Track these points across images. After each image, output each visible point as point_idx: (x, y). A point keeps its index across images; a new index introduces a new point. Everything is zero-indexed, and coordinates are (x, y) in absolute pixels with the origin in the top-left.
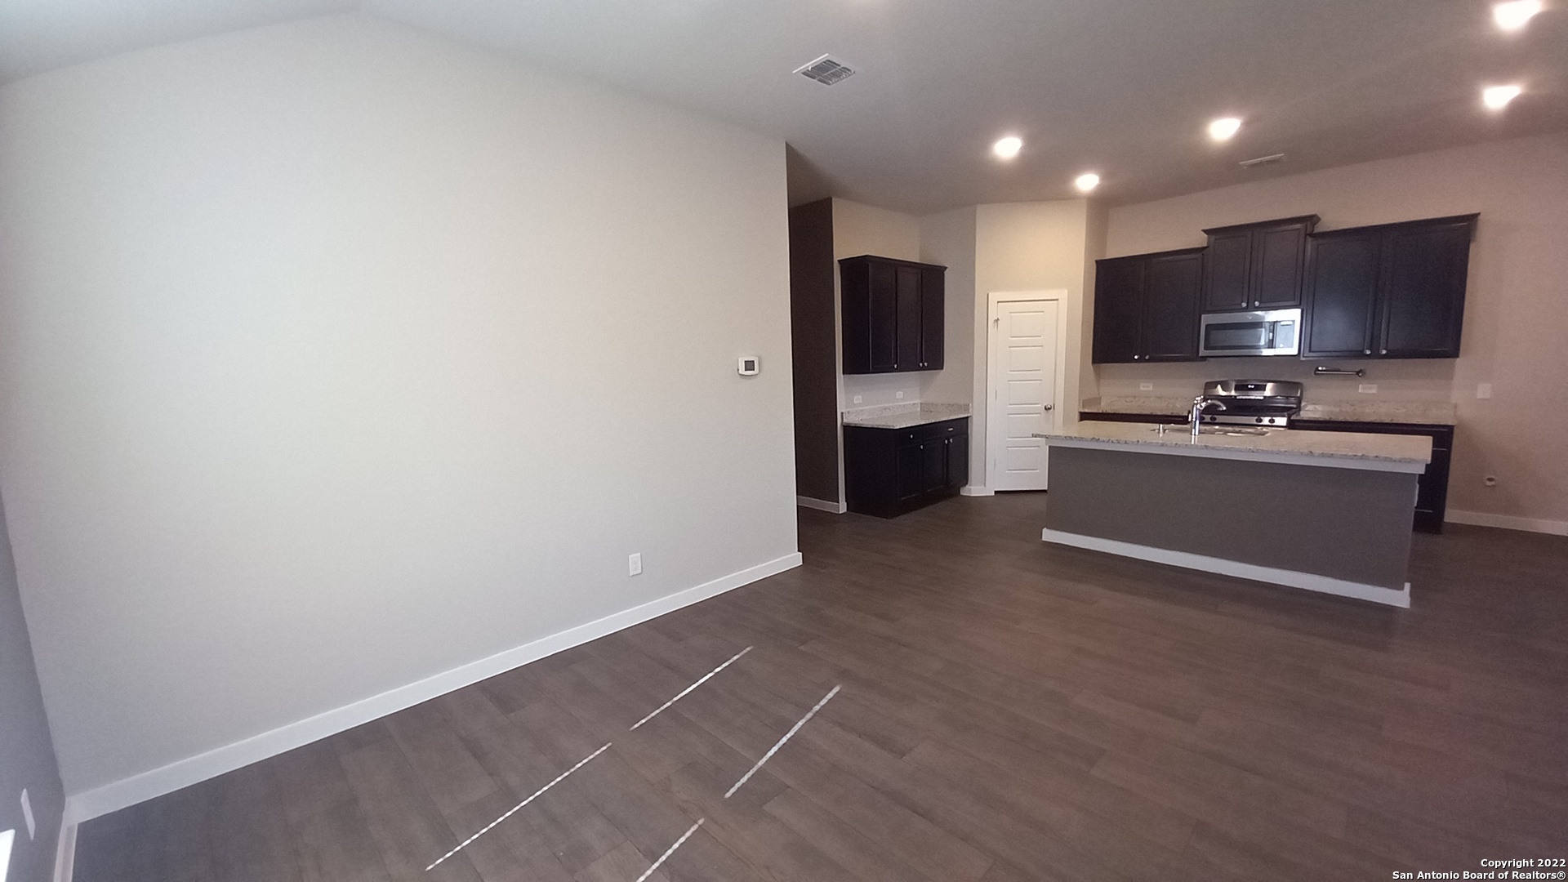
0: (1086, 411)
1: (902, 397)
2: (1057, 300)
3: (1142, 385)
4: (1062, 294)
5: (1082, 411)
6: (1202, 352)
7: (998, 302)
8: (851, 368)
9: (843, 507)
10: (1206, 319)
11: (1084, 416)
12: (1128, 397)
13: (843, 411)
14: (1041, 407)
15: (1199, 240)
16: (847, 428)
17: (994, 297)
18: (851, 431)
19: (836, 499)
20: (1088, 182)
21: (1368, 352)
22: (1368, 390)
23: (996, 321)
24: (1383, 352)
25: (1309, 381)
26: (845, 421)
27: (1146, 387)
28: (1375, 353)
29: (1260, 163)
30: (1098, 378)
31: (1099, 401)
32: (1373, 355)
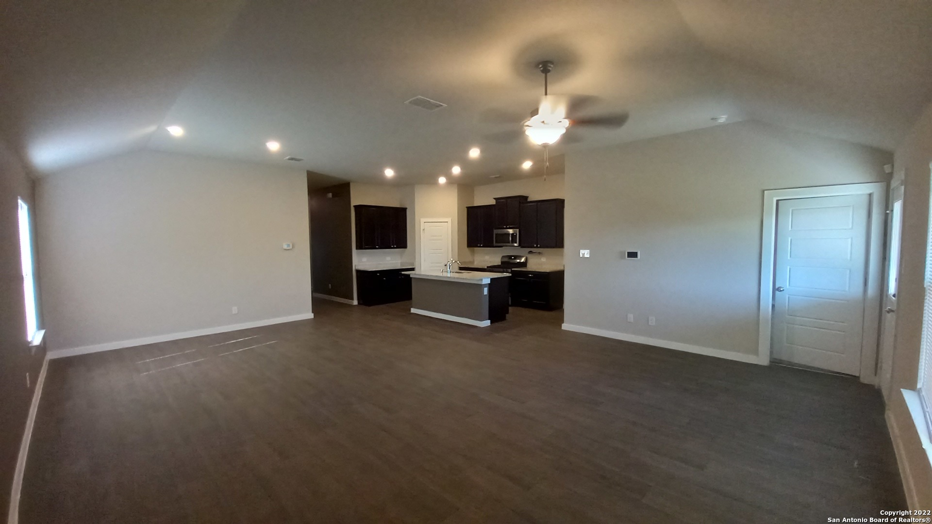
0: (462, 266)
1: (390, 259)
2: (448, 222)
4: (449, 220)
5: (460, 266)
6: (495, 244)
7: (424, 222)
8: (360, 247)
9: (355, 302)
10: (496, 231)
11: (461, 269)
12: (482, 261)
13: (356, 264)
14: (443, 264)
15: (493, 202)
16: (358, 271)
17: (423, 220)
19: (352, 299)
20: (442, 180)
21: (535, 246)
22: (543, 260)
23: (424, 229)
24: (539, 246)
25: (529, 256)
26: (356, 268)
27: (487, 258)
28: (537, 246)
29: (495, 177)
30: (473, 253)
31: (473, 262)
32: (537, 247)
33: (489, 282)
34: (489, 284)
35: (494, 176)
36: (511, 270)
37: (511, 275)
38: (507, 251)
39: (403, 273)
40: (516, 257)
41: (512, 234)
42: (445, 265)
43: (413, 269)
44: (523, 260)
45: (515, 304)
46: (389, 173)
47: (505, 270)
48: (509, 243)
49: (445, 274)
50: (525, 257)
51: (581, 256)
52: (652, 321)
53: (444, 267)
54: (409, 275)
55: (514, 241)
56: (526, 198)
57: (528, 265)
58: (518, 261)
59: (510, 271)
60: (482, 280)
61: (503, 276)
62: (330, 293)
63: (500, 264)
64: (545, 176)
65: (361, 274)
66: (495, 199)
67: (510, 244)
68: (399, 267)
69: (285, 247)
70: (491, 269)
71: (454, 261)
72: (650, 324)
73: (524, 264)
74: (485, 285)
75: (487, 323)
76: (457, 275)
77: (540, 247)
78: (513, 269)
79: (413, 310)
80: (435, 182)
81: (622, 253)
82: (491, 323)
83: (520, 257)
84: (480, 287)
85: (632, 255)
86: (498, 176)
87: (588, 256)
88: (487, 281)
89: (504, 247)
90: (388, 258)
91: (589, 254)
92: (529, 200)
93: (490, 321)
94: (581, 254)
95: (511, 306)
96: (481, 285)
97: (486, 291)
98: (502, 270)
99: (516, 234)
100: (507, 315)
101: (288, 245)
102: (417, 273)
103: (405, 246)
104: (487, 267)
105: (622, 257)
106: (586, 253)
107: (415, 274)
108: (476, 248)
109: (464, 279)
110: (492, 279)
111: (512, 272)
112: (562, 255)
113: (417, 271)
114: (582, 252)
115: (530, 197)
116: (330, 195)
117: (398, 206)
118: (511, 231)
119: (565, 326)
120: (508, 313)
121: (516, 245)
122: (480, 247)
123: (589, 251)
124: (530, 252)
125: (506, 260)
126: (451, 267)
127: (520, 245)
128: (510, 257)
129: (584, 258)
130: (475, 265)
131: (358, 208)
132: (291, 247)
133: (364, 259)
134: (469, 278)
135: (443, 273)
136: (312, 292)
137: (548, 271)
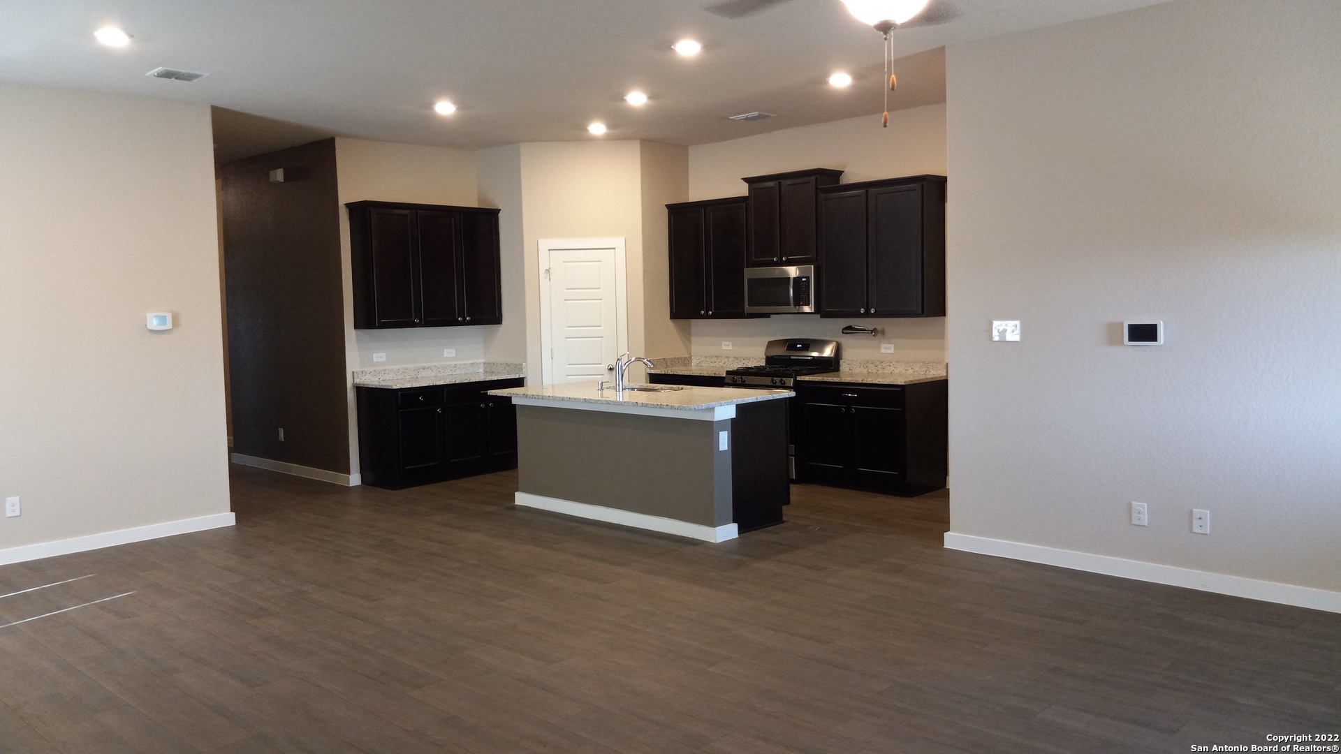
0: (658, 372)
1: (454, 355)
2: (614, 249)
3: (724, 343)
4: (619, 243)
5: (653, 372)
6: (748, 309)
7: (549, 250)
8: (365, 321)
9: (355, 479)
10: (749, 273)
11: (655, 378)
12: (711, 357)
13: (355, 370)
14: (604, 366)
15: (742, 190)
16: (361, 391)
17: (544, 244)
18: (367, 395)
19: (347, 470)
20: (597, 128)
21: (862, 311)
22: (887, 349)
23: (548, 271)
24: (873, 311)
25: (846, 340)
26: (357, 381)
27: (727, 346)
28: (867, 311)
29: (747, 119)
30: (687, 335)
31: (687, 361)
32: (867, 314)
33: (734, 417)
34: (732, 419)
35: (744, 116)
36: (796, 382)
37: (793, 394)
38: (783, 327)
39: (492, 392)
40: (808, 344)
41: (797, 280)
42: (611, 369)
43: (519, 382)
44: (828, 352)
45: (806, 477)
46: (445, 108)
47: (777, 379)
48: (788, 304)
49: (609, 395)
50: (834, 344)
51: (996, 338)
52: (1204, 521)
53: (607, 376)
54: (509, 399)
55: (801, 299)
56: (836, 175)
57: (844, 366)
58: (815, 354)
59: (791, 382)
60: (713, 409)
61: (770, 397)
62: (280, 452)
63: (763, 363)
64: (885, 113)
65: (371, 397)
66: (746, 180)
67: (792, 308)
68: (479, 376)
69: (154, 324)
70: (738, 378)
71: (633, 359)
72: (1196, 529)
73: (832, 365)
74: (722, 425)
75: (728, 532)
76: (643, 397)
77: (877, 315)
78: (799, 378)
79: (522, 499)
80: (577, 136)
81: (1113, 328)
82: (741, 531)
83: (821, 344)
84: (708, 428)
85: (1143, 333)
86: (756, 113)
87: (1017, 338)
88: (726, 412)
89: (772, 316)
90: (449, 353)
91: (1018, 331)
92: (845, 180)
93: (736, 526)
94: (995, 333)
95: (794, 482)
96: (711, 423)
97: (724, 441)
98: (768, 381)
99: (808, 278)
100: (785, 508)
101: (162, 320)
102: (530, 393)
103: (497, 320)
104: (728, 373)
105: (1114, 340)
106: (1009, 330)
107: (525, 396)
108: (693, 321)
109: (661, 406)
110: (741, 408)
111: (798, 386)
112: (941, 335)
113: (530, 388)
114: (998, 325)
115: (847, 170)
116: (279, 175)
117: (473, 204)
118: (793, 271)
119: (954, 540)
120: (787, 501)
121: (807, 309)
122: (707, 317)
123: (1018, 323)
124: (849, 330)
125: (780, 351)
126: (626, 374)
127: (818, 310)
128: (791, 344)
129: (1003, 342)
130: (695, 369)
131: (360, 211)
132: (169, 325)
133: (379, 357)
134: (676, 405)
135: (605, 391)
136: (231, 450)
137: (900, 381)
